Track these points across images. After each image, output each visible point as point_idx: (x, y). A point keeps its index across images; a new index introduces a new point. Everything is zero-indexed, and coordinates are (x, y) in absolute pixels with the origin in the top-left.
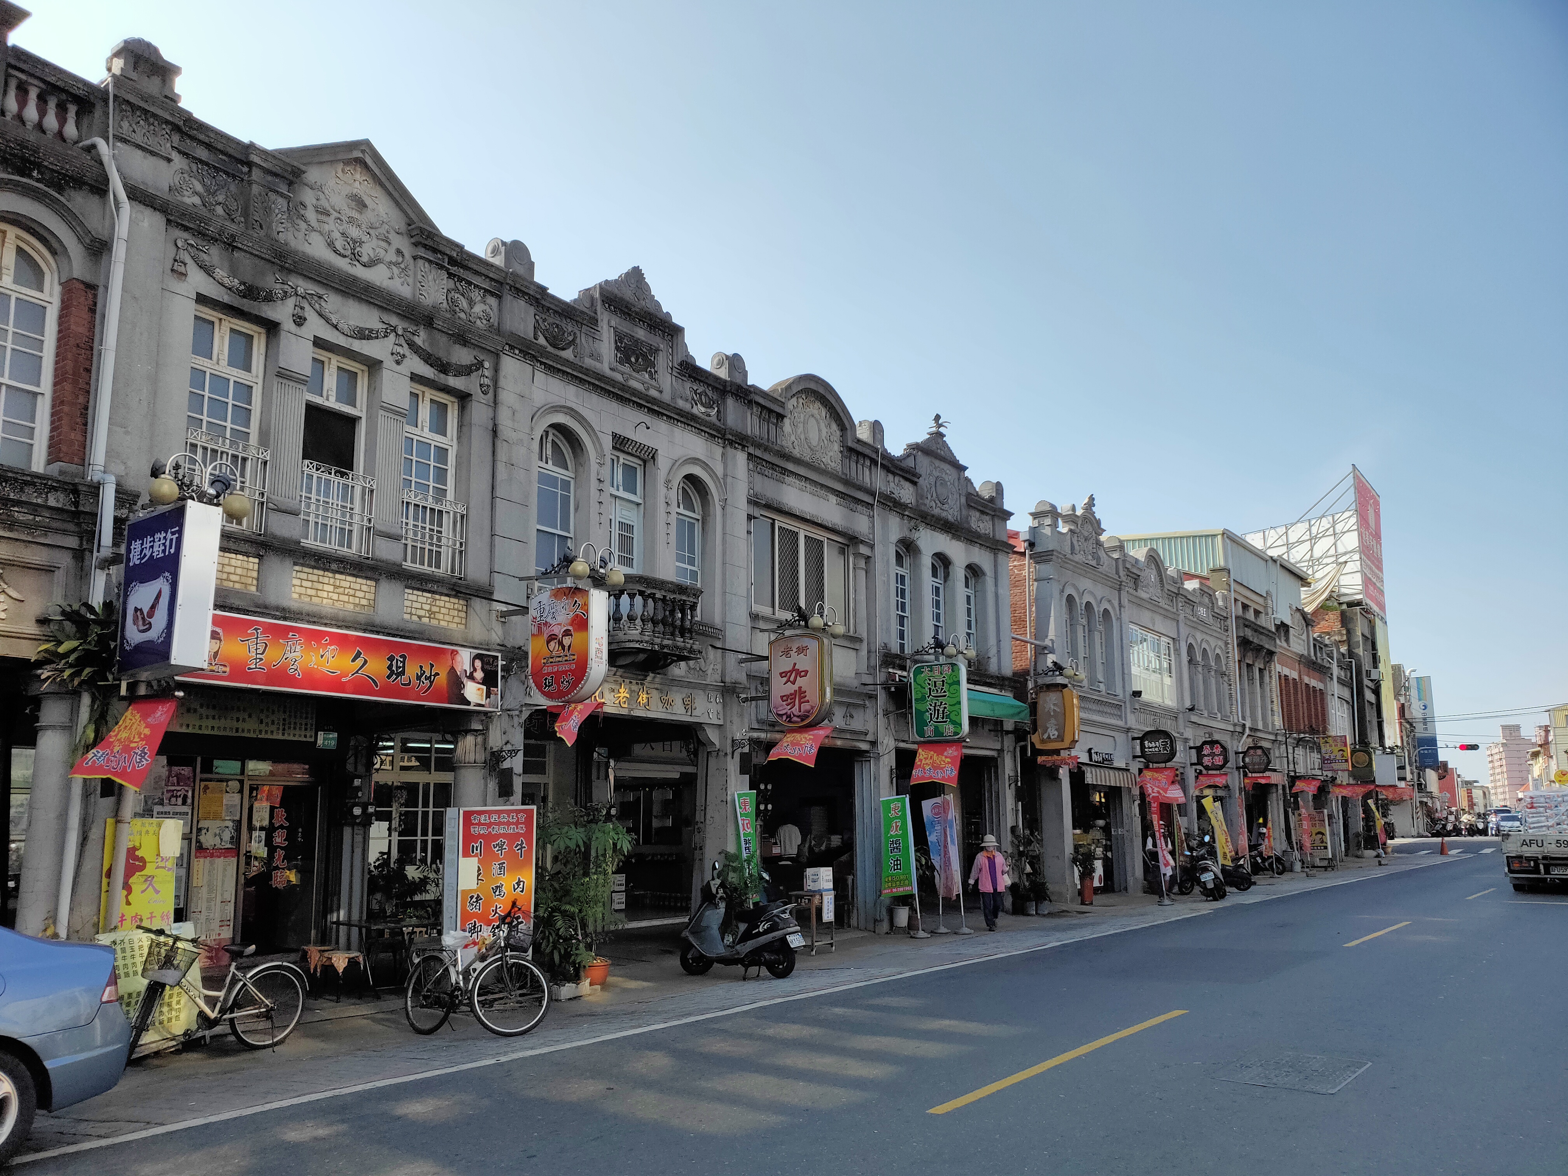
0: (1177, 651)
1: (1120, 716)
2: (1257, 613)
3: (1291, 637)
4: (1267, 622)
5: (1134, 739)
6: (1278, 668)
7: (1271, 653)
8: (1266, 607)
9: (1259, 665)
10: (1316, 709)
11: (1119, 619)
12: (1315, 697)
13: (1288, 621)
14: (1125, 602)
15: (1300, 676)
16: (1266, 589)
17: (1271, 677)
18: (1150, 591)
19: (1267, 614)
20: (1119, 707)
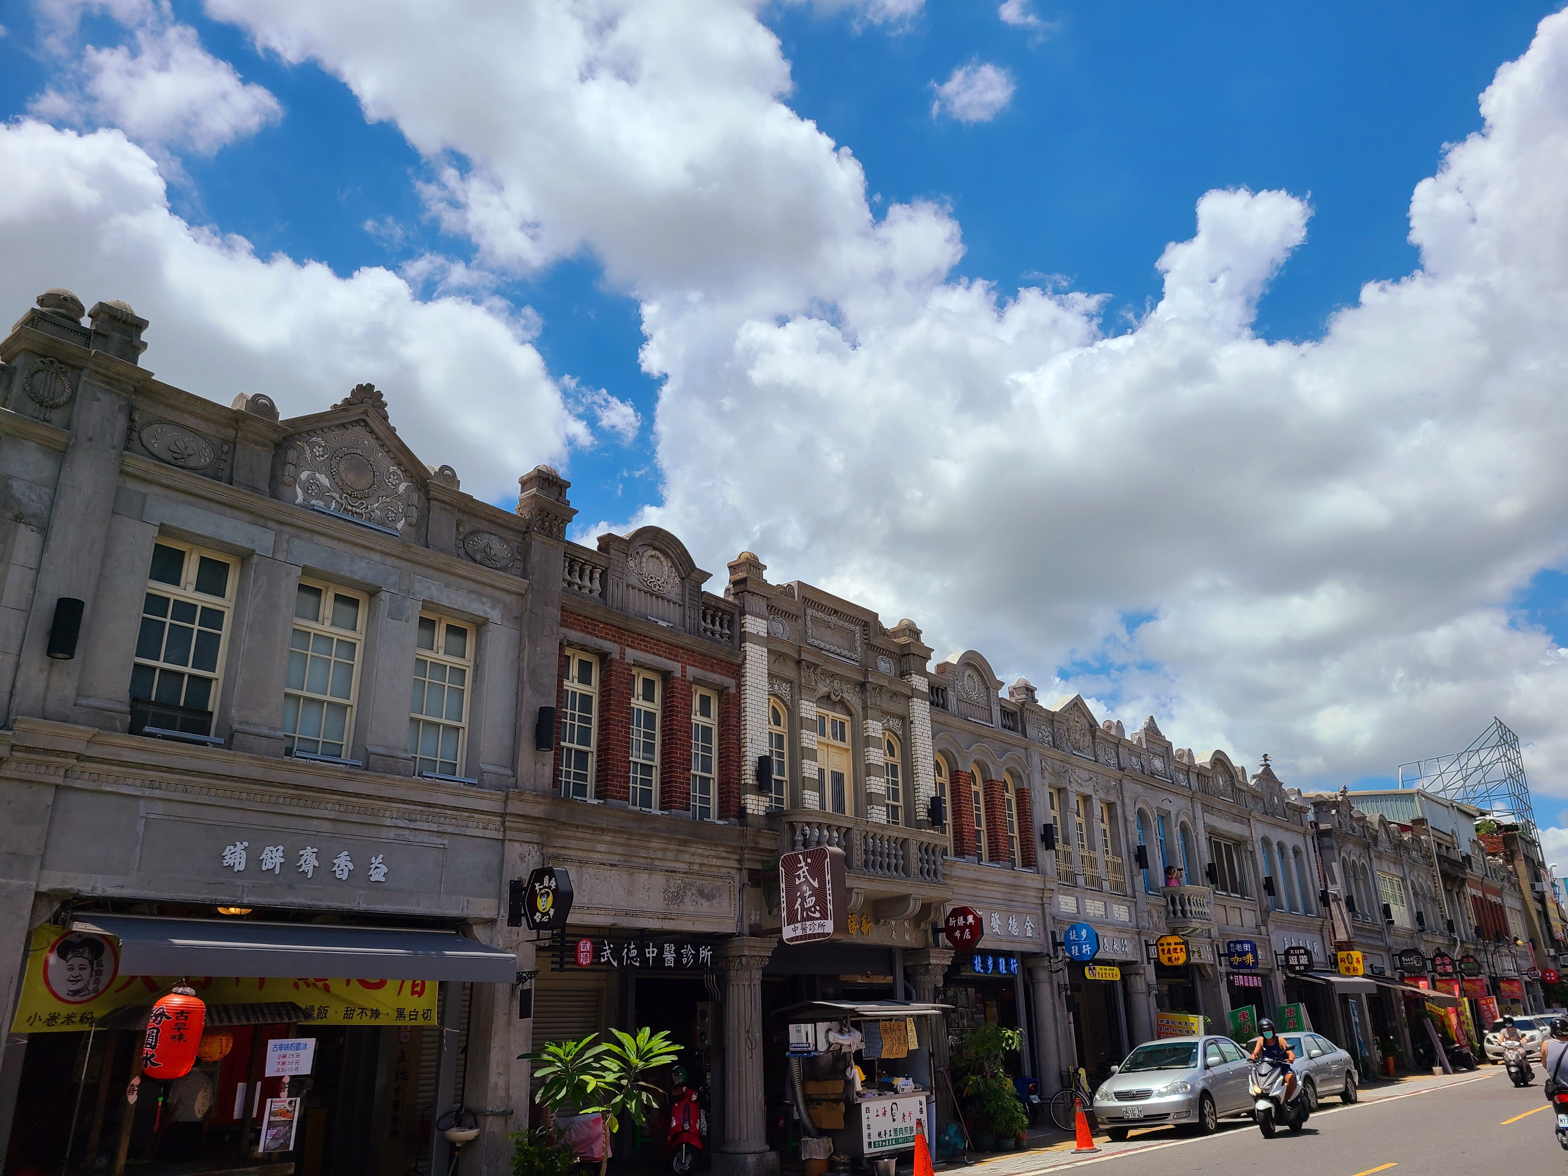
0: (1406, 888)
1: (1382, 940)
2: (1447, 848)
3: (1473, 864)
4: (1456, 856)
5: (1393, 955)
6: (1470, 891)
7: (1463, 881)
8: (1453, 843)
9: (1456, 890)
10: (1499, 919)
11: (1371, 869)
12: (1496, 909)
13: (1470, 853)
14: (1372, 856)
15: (1484, 895)
16: (1451, 828)
17: (1465, 898)
18: (1384, 845)
19: (1455, 848)
20: (1380, 933)
